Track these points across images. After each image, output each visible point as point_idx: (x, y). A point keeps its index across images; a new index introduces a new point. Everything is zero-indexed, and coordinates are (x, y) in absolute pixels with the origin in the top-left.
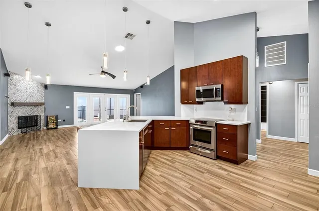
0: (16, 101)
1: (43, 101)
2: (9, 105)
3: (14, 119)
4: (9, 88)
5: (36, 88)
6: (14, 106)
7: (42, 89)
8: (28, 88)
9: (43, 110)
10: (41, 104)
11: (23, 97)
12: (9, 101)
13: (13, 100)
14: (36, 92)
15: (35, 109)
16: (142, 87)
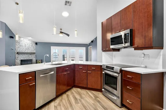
0: (20, 52)
1: (35, 52)
2: (16, 54)
3: (18, 61)
4: (16, 45)
5: (31, 45)
6: (18, 54)
7: (34, 45)
8: (26, 44)
9: (35, 57)
10: (34, 53)
11: (24, 50)
12: (16, 51)
13: (18, 51)
14: (31, 47)
15: (30, 56)
16: (92, 42)
